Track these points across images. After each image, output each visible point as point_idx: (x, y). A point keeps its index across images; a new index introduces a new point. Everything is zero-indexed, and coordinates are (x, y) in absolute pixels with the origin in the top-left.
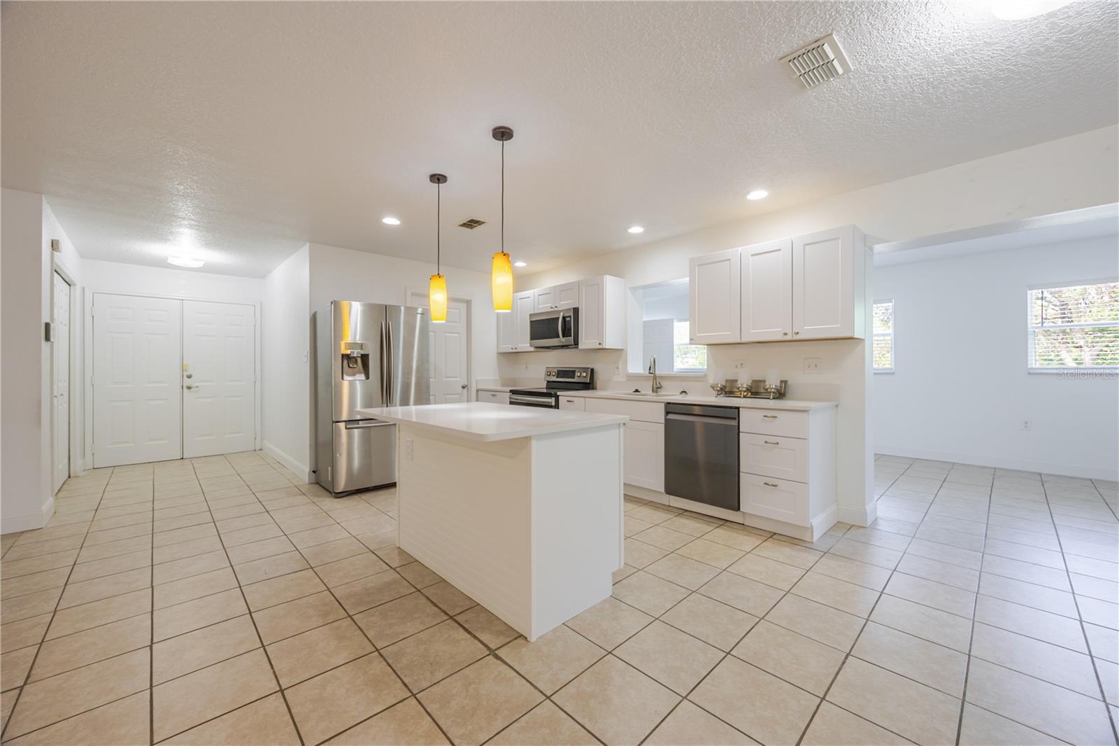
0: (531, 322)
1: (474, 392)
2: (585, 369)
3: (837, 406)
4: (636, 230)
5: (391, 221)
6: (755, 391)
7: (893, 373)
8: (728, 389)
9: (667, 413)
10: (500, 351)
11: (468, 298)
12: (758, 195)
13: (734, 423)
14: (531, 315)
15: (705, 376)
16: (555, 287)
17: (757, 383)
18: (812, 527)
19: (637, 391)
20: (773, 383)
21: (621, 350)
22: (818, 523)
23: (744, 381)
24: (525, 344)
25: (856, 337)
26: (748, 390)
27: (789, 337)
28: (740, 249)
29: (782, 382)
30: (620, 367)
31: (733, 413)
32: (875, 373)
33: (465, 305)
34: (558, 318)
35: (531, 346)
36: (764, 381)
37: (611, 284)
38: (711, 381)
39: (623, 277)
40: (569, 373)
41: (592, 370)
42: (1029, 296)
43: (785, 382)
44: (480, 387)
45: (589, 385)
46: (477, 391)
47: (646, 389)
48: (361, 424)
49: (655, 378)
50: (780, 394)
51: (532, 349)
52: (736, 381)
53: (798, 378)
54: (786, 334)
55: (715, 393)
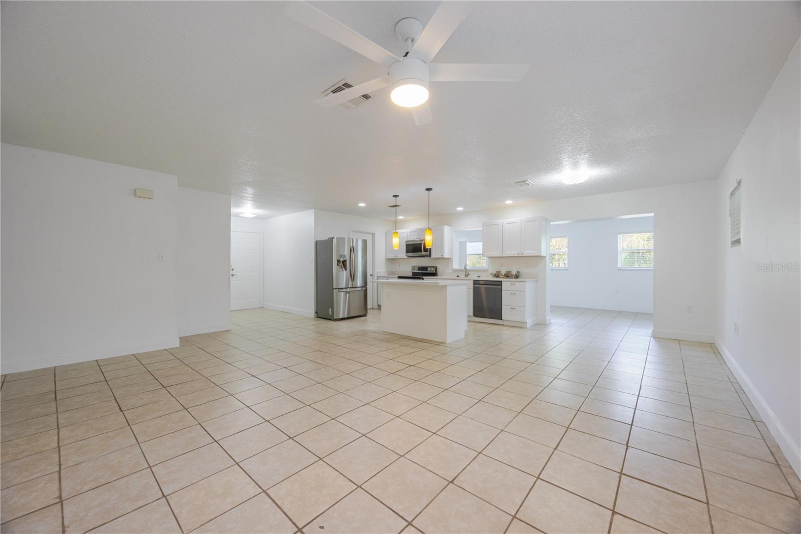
0: (407, 245)
1: (376, 277)
2: (433, 267)
3: (537, 281)
4: (460, 209)
5: (362, 205)
6: (507, 276)
7: (567, 270)
8: (497, 276)
9: (474, 284)
10: (387, 258)
11: (373, 232)
12: (509, 202)
13: (500, 287)
14: (406, 242)
15: (488, 270)
16: (419, 229)
17: (508, 272)
18: (526, 323)
19: (458, 276)
20: (514, 272)
21: (450, 258)
22: (529, 322)
23: (503, 272)
24: (403, 255)
25: (542, 255)
26: (505, 275)
27: (520, 255)
28: (502, 221)
29: (517, 272)
30: (450, 266)
31: (500, 283)
32: (551, 270)
33: (371, 236)
34: (421, 244)
35: (406, 255)
36: (511, 272)
37: (447, 230)
38: (490, 272)
39: (451, 226)
40: (425, 268)
41: (436, 267)
42: (618, 237)
43: (519, 272)
44: (379, 275)
45: (434, 274)
46: (378, 277)
47: (462, 276)
48: (344, 290)
49: (466, 271)
50: (517, 277)
51: (406, 257)
52: (500, 272)
53: (524, 270)
54: (519, 254)
55: (492, 277)
